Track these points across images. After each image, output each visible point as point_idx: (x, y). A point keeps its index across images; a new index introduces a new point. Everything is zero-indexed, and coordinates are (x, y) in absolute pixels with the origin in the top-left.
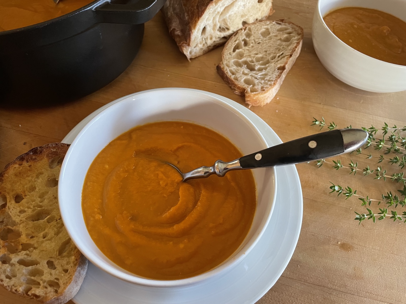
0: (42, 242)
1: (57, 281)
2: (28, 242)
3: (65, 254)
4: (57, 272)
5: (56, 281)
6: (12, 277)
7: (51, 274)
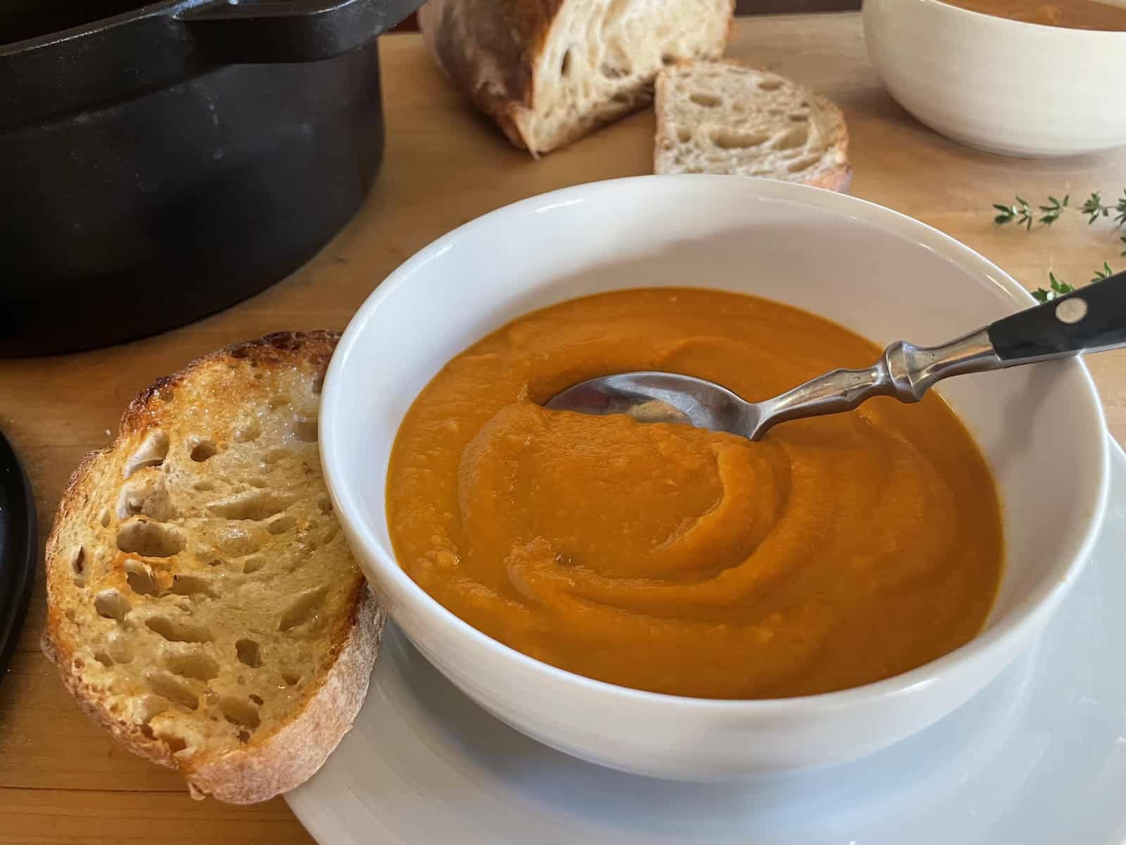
0: (241, 582)
1: (256, 705)
2: (196, 574)
3: (301, 629)
4: (264, 677)
5: (252, 703)
6: (114, 662)
7: (241, 681)
